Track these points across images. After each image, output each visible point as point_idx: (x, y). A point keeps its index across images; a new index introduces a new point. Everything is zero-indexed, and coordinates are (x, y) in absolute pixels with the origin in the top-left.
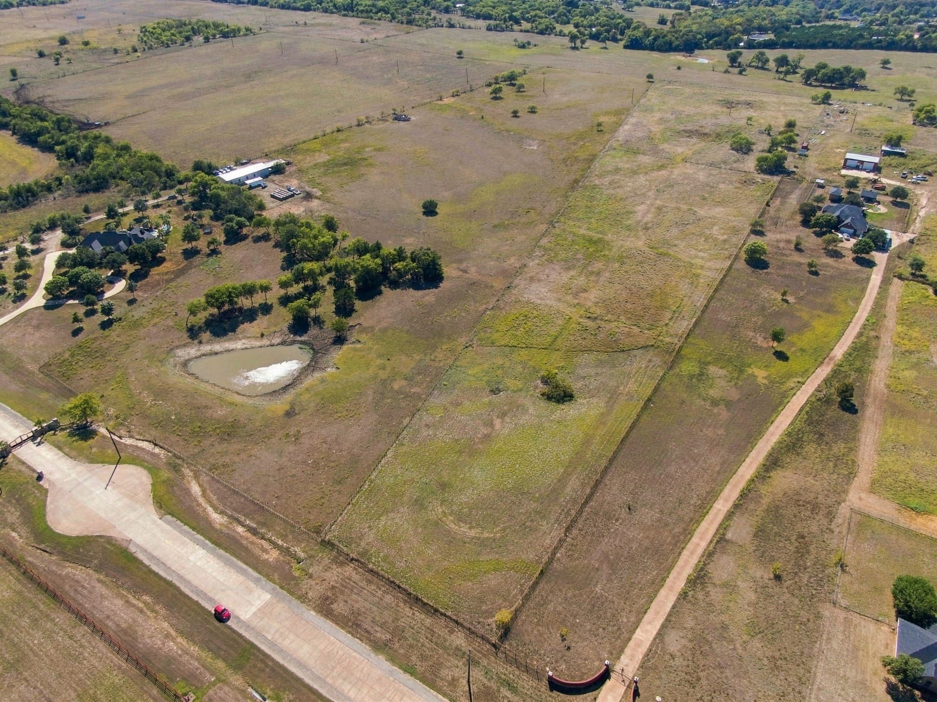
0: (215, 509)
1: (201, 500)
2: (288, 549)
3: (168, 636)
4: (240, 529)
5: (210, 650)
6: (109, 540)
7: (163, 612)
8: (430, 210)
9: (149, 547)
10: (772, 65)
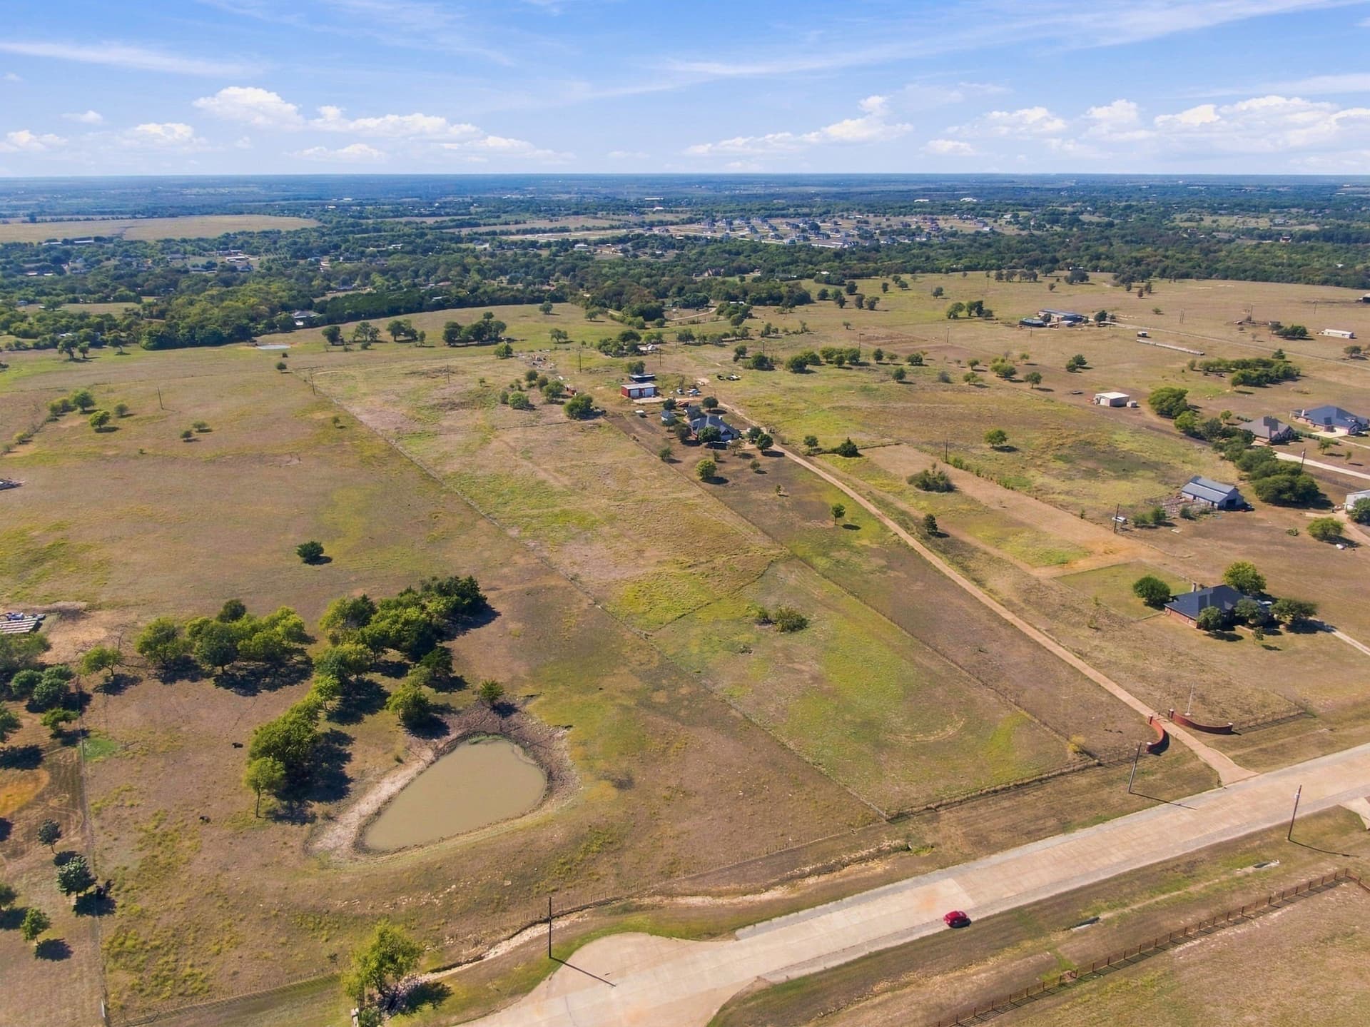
0: (756, 892)
1: (720, 901)
2: (879, 850)
3: (960, 979)
4: (811, 880)
5: (1002, 948)
6: (739, 1000)
7: (913, 976)
8: (313, 555)
9: (786, 962)
10: (385, 335)
